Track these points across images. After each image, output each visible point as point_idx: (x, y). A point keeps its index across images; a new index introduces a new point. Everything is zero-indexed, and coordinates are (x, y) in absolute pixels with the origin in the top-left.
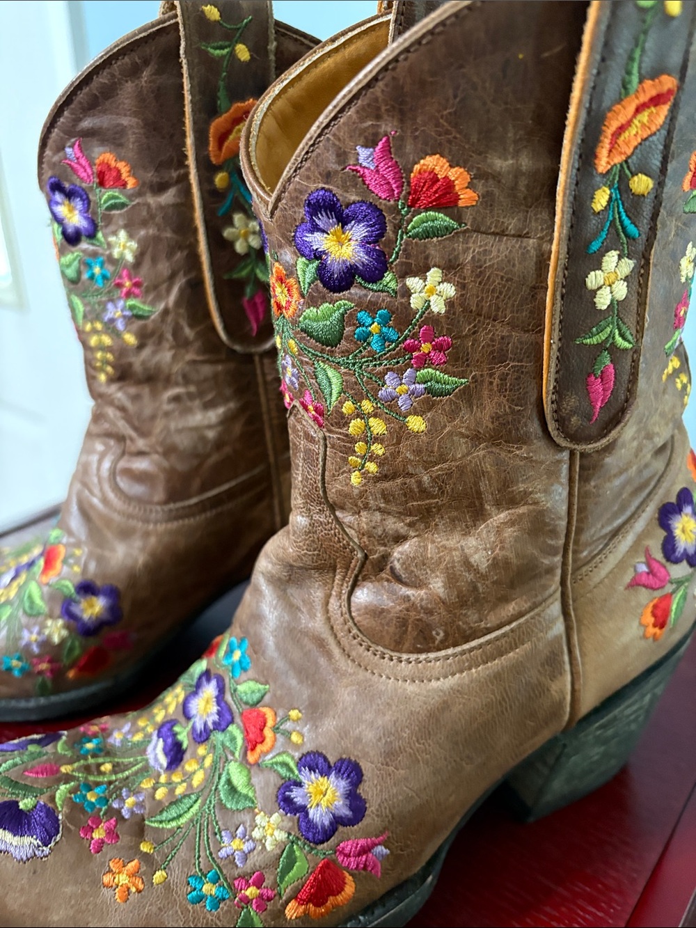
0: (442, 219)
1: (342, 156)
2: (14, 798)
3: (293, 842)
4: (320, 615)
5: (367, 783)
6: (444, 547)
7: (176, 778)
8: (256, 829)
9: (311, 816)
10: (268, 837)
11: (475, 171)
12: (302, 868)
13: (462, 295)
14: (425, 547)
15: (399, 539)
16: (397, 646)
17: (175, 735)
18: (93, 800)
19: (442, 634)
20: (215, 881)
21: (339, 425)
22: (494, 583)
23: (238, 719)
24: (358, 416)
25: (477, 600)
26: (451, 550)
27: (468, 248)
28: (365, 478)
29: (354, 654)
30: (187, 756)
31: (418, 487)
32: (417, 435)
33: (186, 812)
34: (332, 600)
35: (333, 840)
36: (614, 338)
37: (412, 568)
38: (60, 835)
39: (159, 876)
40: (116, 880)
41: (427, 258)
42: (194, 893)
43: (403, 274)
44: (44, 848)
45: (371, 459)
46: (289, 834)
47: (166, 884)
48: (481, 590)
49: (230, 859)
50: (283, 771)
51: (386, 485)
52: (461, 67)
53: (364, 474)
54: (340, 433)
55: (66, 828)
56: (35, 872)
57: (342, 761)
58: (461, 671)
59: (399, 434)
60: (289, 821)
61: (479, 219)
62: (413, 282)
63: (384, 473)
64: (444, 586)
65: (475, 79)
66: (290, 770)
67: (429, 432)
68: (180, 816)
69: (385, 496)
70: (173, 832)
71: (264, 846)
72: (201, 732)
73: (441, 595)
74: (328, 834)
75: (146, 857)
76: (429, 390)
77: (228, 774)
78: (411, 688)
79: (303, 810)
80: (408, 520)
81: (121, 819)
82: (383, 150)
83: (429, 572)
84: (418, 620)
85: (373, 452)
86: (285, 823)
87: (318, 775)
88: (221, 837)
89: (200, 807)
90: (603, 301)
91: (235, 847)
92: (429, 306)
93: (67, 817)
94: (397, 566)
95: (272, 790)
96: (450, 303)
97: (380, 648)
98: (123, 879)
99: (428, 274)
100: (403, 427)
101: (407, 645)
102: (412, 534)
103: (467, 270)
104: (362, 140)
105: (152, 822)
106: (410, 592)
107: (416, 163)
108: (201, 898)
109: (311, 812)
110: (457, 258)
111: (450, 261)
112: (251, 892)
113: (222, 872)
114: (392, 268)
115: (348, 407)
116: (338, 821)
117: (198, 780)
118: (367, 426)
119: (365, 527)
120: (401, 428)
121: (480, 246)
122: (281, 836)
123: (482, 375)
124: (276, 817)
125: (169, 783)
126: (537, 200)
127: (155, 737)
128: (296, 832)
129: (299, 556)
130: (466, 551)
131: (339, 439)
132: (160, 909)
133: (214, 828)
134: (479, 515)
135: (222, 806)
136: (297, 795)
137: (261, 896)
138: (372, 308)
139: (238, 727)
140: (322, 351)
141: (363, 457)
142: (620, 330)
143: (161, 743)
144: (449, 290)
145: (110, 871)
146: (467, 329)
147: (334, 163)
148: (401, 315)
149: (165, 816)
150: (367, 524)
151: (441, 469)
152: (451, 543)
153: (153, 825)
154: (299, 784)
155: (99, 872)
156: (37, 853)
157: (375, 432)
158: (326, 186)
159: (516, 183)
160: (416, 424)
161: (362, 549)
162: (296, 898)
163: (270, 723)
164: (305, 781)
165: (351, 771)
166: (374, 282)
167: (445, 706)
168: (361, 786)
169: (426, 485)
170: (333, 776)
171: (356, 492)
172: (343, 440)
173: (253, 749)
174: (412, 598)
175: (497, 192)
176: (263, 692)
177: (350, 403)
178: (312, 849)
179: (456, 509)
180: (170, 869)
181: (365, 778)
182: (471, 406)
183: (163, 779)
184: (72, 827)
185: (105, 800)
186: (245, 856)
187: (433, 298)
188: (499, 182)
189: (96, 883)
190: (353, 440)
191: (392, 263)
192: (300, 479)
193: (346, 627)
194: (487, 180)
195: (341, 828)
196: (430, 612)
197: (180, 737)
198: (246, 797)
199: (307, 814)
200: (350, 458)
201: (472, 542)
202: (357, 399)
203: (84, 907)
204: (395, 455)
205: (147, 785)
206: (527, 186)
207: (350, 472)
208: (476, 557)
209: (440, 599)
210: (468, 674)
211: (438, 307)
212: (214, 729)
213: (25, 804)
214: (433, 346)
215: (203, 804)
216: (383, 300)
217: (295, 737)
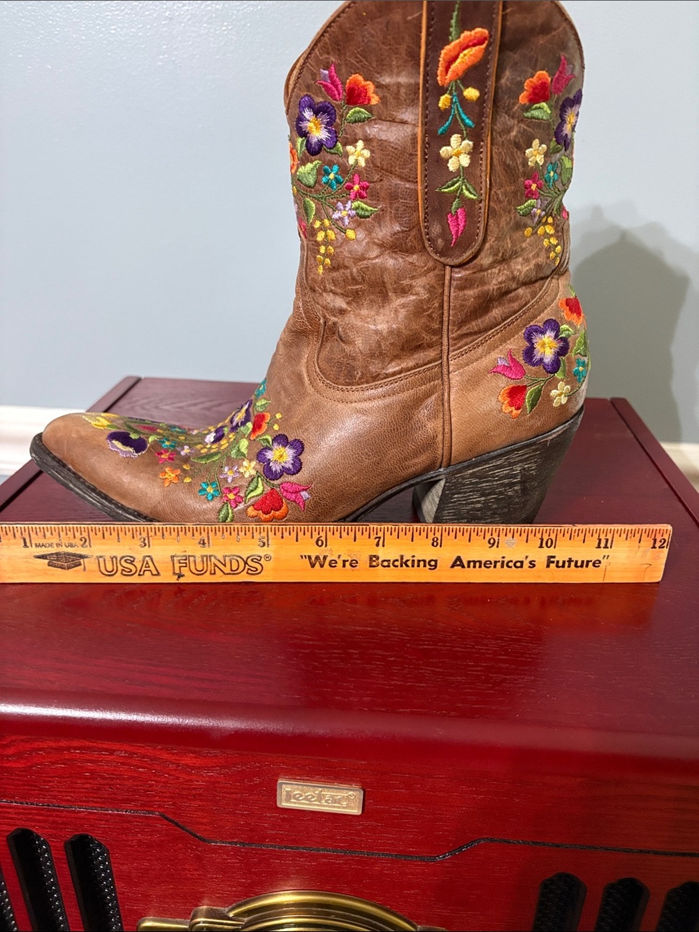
0: (363, 112)
1: (314, 76)
2: (127, 431)
3: (259, 476)
5: (306, 454)
7: (214, 446)
8: (242, 468)
10: (247, 472)
11: (377, 84)
12: (261, 489)
13: (373, 157)
15: (343, 312)
16: (337, 380)
17: (223, 431)
18: (168, 444)
20: (214, 487)
21: (313, 236)
22: (391, 344)
23: (252, 419)
24: (322, 229)
25: (381, 354)
28: (325, 269)
29: (315, 384)
30: (224, 438)
31: (351, 276)
33: (212, 458)
35: (279, 480)
36: (462, 190)
37: (347, 331)
38: (145, 451)
39: (188, 479)
40: (166, 476)
41: (356, 135)
44: (136, 454)
45: (328, 256)
46: (258, 472)
47: (190, 484)
48: (383, 348)
49: (226, 480)
50: (265, 443)
51: (335, 274)
52: (365, 25)
53: (324, 266)
54: (314, 241)
55: (149, 450)
57: (295, 440)
60: (260, 466)
61: (381, 112)
62: (350, 149)
63: (334, 265)
64: (363, 343)
65: (373, 32)
66: (268, 442)
68: (208, 459)
69: (335, 282)
70: (202, 465)
71: (244, 476)
72: (234, 427)
73: (361, 349)
74: (278, 476)
76: (358, 215)
79: (268, 462)
80: (347, 299)
81: (179, 455)
84: (347, 364)
85: (328, 252)
86: (257, 467)
87: (281, 446)
88: (224, 468)
89: (220, 457)
90: (452, 166)
91: (229, 474)
92: (358, 163)
93: (152, 446)
94: (341, 329)
95: (256, 451)
96: (368, 162)
97: (329, 382)
98: (169, 476)
99: (357, 144)
101: (341, 380)
102: (350, 309)
103: (374, 143)
104: (322, 66)
106: (345, 347)
107: (347, 79)
108: (205, 493)
109: (272, 464)
110: (369, 135)
111: (367, 137)
112: (231, 496)
113: (219, 483)
114: (340, 140)
116: (285, 471)
117: (223, 447)
118: (326, 235)
119: (325, 302)
122: (253, 473)
123: (386, 207)
124: (254, 463)
125: (210, 448)
126: (412, 102)
127: (213, 432)
128: (261, 470)
131: (313, 245)
133: (222, 465)
134: (385, 298)
135: (229, 457)
136: (268, 455)
137: (235, 500)
138: (330, 164)
139: (251, 423)
140: (307, 191)
141: (323, 255)
142: (466, 186)
144: (367, 154)
145: (165, 472)
146: (376, 177)
147: (310, 80)
148: (344, 168)
149: (200, 458)
153: (194, 460)
154: (271, 449)
155: (159, 472)
156: (131, 455)
157: (330, 239)
158: (308, 93)
159: (399, 91)
161: (324, 318)
162: (253, 505)
163: (266, 420)
164: (273, 448)
165: (299, 446)
166: (332, 149)
168: (302, 455)
169: (355, 275)
170: (288, 447)
171: (320, 279)
172: (315, 245)
173: (254, 433)
174: (346, 350)
175: (388, 95)
176: (267, 405)
177: (319, 221)
178: (268, 482)
179: (373, 293)
180: (194, 478)
181: (305, 451)
182: (380, 226)
183: (208, 446)
184: (152, 451)
185: (174, 446)
186: (233, 480)
187: (360, 158)
188: (389, 90)
189: (156, 475)
190: (319, 245)
191: (340, 137)
193: (314, 369)
194: (383, 88)
195: (285, 475)
196: (354, 359)
197: (225, 432)
198: (243, 453)
199: (270, 464)
200: (317, 256)
201: (380, 316)
202: (322, 219)
204: (339, 254)
205: (199, 446)
206: (406, 93)
207: (318, 265)
208: (382, 327)
209: (361, 351)
211: (362, 163)
212: (241, 425)
214: (360, 188)
215: (222, 456)
216: (336, 159)
217: (276, 427)
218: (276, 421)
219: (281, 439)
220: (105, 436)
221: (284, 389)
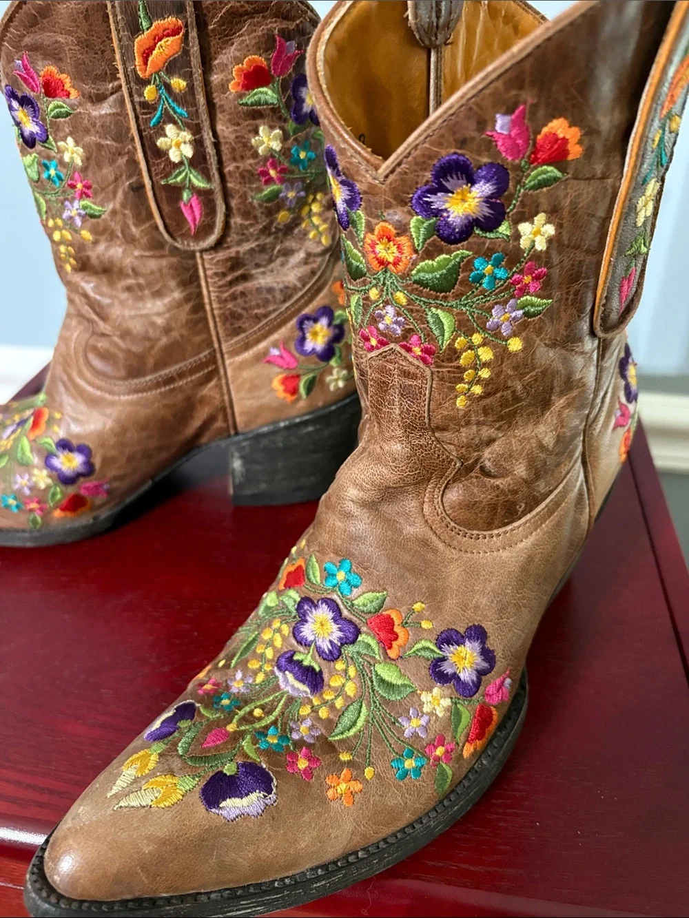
0: (551, 171)
1: (482, 124)
2: (215, 769)
3: (456, 704)
4: (419, 521)
5: (491, 638)
6: (524, 438)
7: (328, 696)
8: (425, 706)
9: (462, 679)
10: (436, 707)
11: (586, 129)
12: (467, 717)
13: (560, 233)
14: (510, 443)
15: (491, 441)
16: (489, 525)
17: (299, 663)
18: (276, 741)
19: (523, 505)
20: (410, 755)
21: (450, 360)
22: (555, 455)
23: (364, 629)
24: (469, 348)
25: (546, 471)
26: (529, 439)
27: (568, 194)
28: (470, 400)
29: (455, 543)
30: (326, 676)
31: (512, 396)
32: (516, 354)
33: (358, 718)
34: (426, 506)
35: (481, 689)
37: (502, 463)
38: (275, 780)
39: (369, 772)
40: (339, 791)
41: (538, 206)
42: (400, 772)
43: (516, 221)
44: (270, 796)
45: (478, 382)
46: (451, 698)
47: (377, 776)
48: (548, 463)
49: (415, 735)
50: (427, 654)
51: (488, 401)
53: (469, 396)
54: (451, 367)
55: (275, 773)
56: (273, 819)
57: (469, 628)
58: (536, 529)
59: (503, 354)
60: (448, 689)
61: (579, 169)
62: (524, 228)
63: (488, 392)
64: (525, 470)
66: (433, 651)
67: (525, 349)
68: (354, 723)
69: (485, 411)
70: (356, 736)
71: (437, 716)
72: (330, 651)
73: (524, 477)
74: (477, 685)
75: (350, 764)
76: (526, 314)
77: (377, 675)
78: (504, 554)
79: (455, 677)
80: (497, 425)
81: (309, 746)
82: (517, 117)
83: (514, 461)
84: (506, 502)
85: (480, 377)
86: (446, 691)
87: (456, 646)
88: (400, 723)
89: (369, 710)
91: (415, 726)
92: (534, 246)
93: (268, 763)
94: (488, 464)
95: (425, 672)
96: (550, 241)
97: (475, 532)
98: (343, 787)
99: (535, 218)
100: (505, 348)
101: (496, 522)
102: (500, 435)
103: (565, 213)
105: (334, 736)
106: (498, 482)
107: (544, 127)
108: (406, 773)
109: (462, 676)
110: (559, 203)
111: (555, 206)
112: (440, 751)
113: (413, 747)
114: (508, 217)
115: (460, 342)
116: (481, 673)
117: (350, 689)
118: (477, 356)
119: (465, 440)
120: (504, 351)
121: (575, 191)
122: (446, 702)
123: (562, 294)
124: (436, 691)
125: (325, 703)
127: (277, 673)
128: (455, 694)
129: (401, 478)
130: (540, 436)
131: (449, 372)
132: (381, 796)
133: (389, 720)
134: (546, 405)
135: (386, 702)
136: (447, 668)
137: (447, 752)
138: (487, 255)
139: (368, 634)
140: (436, 298)
141: (469, 383)
142: (644, 240)
143: (290, 676)
144: (550, 230)
145: (330, 787)
146: (558, 260)
147: (473, 131)
148: (512, 255)
149: (340, 728)
150: (467, 438)
151: (531, 377)
152: (527, 434)
153: (336, 738)
154: (443, 659)
155: (322, 792)
156: (266, 802)
157: (484, 360)
160: (515, 345)
161: (459, 459)
162: (468, 741)
163: (397, 622)
164: (447, 654)
165: (478, 633)
166: (491, 231)
167: (530, 559)
168: (488, 642)
169: (518, 393)
170: (467, 643)
171: (461, 413)
172: (454, 372)
173: (390, 648)
174: (501, 486)
175: (596, 144)
176: (382, 598)
177: (462, 338)
178: (470, 701)
179: (533, 406)
180: (373, 764)
181: (488, 634)
182: (553, 321)
183: (316, 702)
184: (280, 769)
185: (284, 737)
186: (426, 728)
189: (324, 801)
190: (462, 370)
191: (509, 213)
192: (397, 412)
193: (443, 524)
194: (592, 136)
195: (484, 678)
196: (515, 492)
197: (306, 663)
198: (405, 686)
199: (459, 678)
200: (458, 387)
201: (542, 428)
202: (469, 333)
203: (323, 824)
204: (498, 375)
205: (304, 711)
207: (456, 397)
208: (546, 439)
209: (523, 479)
210: (541, 530)
211: (541, 245)
212: (342, 644)
213: (229, 769)
214: (533, 278)
215: (369, 705)
216: (500, 245)
217: (425, 625)
218: (420, 616)
219: (448, 638)
220: (201, 807)
221: (408, 570)
